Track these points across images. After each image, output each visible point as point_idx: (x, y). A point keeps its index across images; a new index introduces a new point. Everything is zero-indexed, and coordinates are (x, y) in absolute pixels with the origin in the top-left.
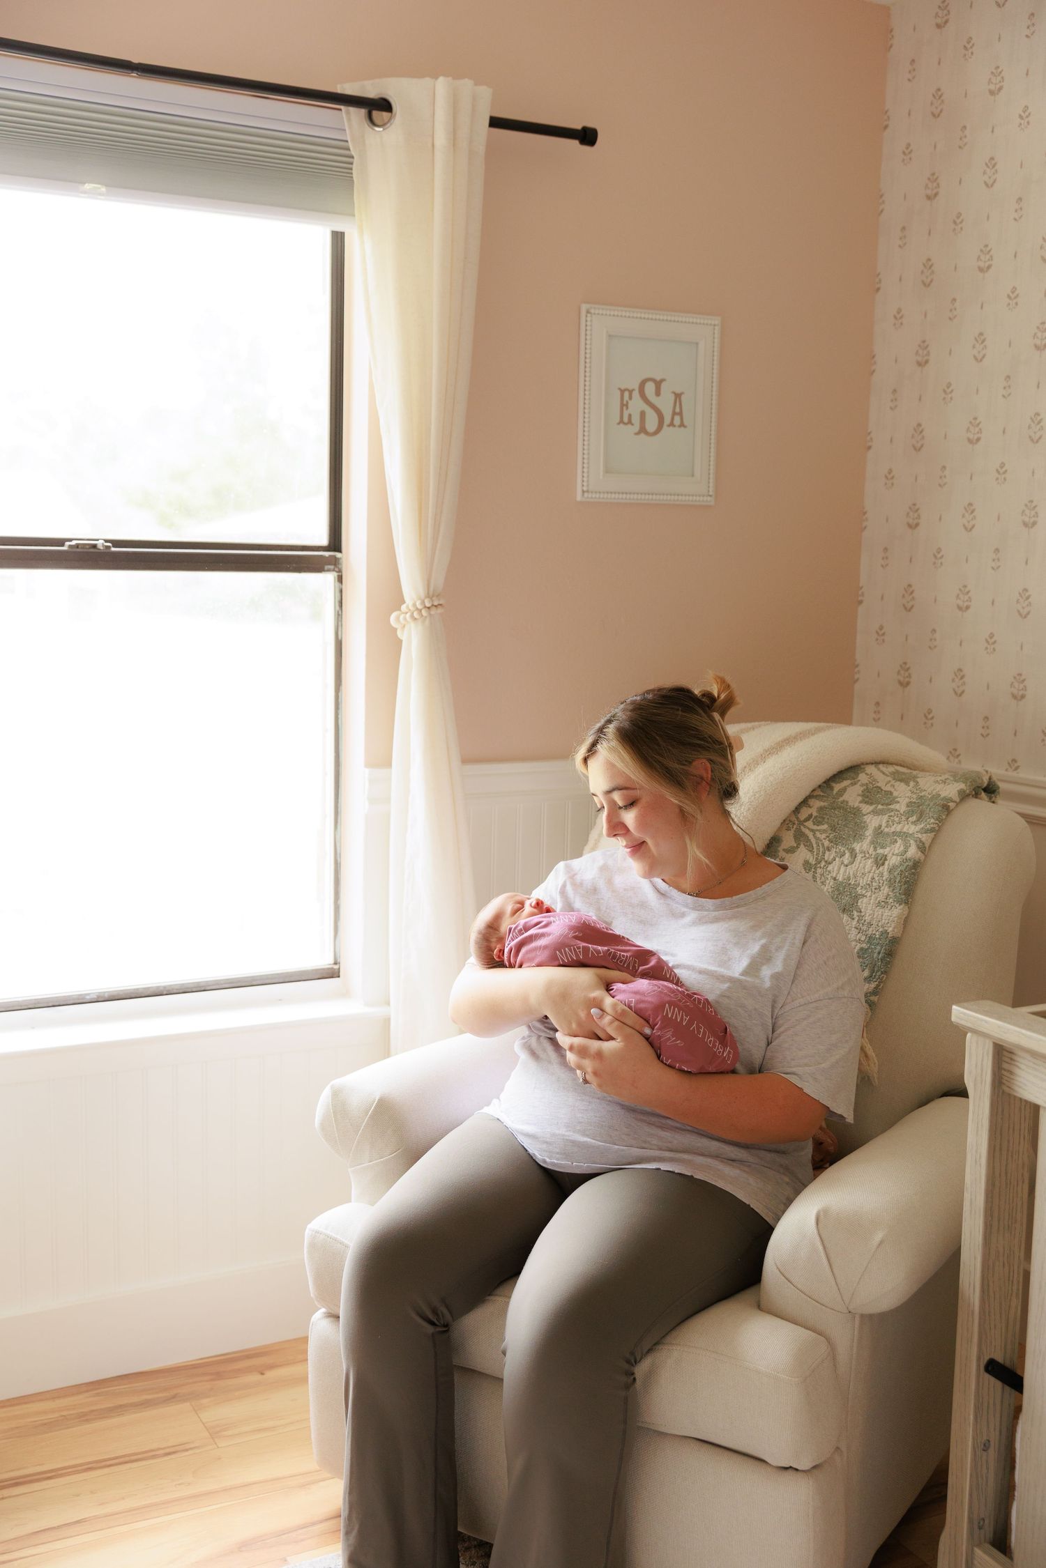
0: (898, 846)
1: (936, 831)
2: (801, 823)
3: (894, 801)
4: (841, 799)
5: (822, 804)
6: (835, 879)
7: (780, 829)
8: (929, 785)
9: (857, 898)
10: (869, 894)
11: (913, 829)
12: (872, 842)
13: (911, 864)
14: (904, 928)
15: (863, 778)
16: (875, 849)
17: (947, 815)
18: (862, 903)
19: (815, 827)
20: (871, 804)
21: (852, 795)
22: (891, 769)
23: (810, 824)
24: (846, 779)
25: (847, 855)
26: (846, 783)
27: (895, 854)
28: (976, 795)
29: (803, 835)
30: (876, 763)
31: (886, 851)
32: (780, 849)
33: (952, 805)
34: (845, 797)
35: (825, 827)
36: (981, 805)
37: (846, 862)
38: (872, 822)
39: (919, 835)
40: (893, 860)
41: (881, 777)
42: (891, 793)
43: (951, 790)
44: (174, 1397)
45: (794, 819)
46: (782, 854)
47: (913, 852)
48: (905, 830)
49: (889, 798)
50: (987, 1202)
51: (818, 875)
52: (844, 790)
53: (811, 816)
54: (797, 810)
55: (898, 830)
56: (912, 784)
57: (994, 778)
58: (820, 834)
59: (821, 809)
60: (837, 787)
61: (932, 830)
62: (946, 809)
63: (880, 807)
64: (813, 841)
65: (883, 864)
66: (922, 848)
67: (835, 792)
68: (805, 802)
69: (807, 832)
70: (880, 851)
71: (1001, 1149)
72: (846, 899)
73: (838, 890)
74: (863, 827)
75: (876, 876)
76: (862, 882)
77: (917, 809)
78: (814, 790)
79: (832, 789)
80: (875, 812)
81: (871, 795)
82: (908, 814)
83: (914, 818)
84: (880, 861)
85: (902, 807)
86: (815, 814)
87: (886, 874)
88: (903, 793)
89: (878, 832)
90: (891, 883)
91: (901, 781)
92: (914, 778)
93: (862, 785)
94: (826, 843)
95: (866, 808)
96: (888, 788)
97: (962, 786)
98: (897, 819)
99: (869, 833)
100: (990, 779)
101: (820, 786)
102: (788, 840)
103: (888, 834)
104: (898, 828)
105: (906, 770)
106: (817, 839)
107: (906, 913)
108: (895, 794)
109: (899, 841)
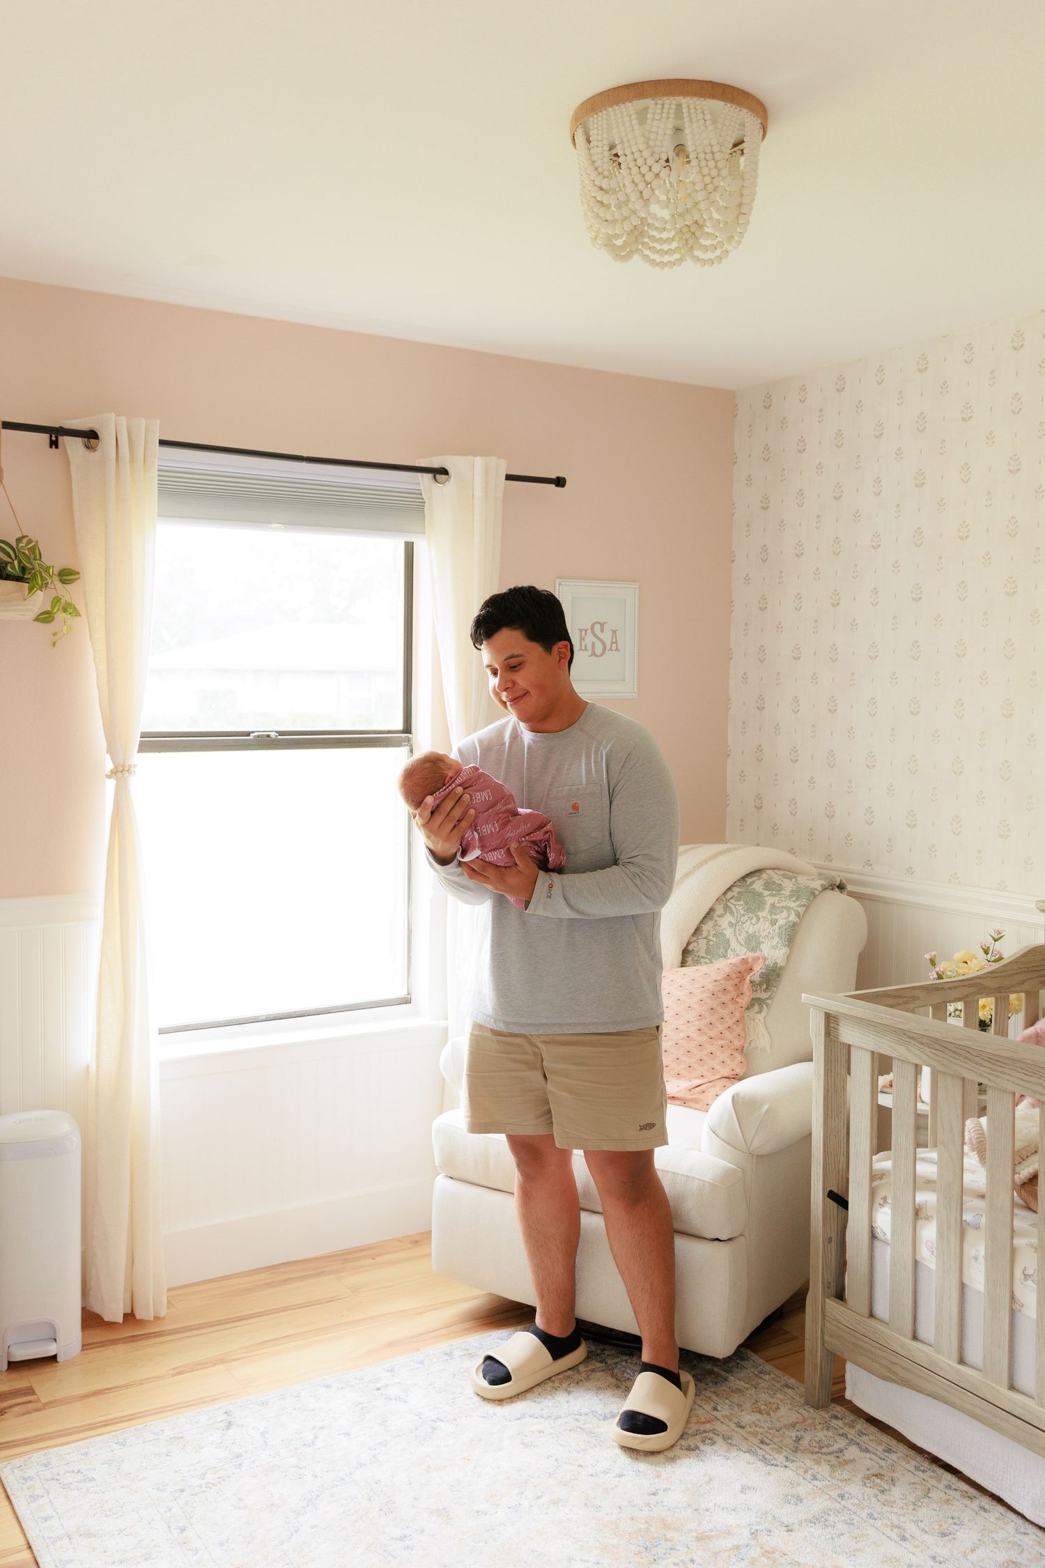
0: (785, 914)
1: (808, 907)
2: (728, 900)
3: (782, 889)
4: (751, 887)
5: (740, 890)
6: (747, 932)
7: (714, 904)
8: (803, 881)
9: (759, 943)
10: (766, 941)
11: (793, 905)
12: (769, 912)
13: (791, 924)
14: (787, 961)
15: (764, 876)
16: (771, 915)
17: (814, 898)
18: (763, 947)
19: (736, 903)
20: (769, 890)
21: (758, 885)
22: (782, 872)
23: (733, 901)
24: (755, 876)
25: (755, 919)
26: (754, 879)
27: (782, 919)
28: (833, 889)
29: (728, 907)
30: (773, 869)
31: (778, 917)
32: (715, 915)
33: (817, 893)
34: (754, 886)
35: (742, 902)
36: (837, 893)
37: (754, 923)
38: (770, 900)
39: (797, 908)
40: (781, 922)
41: (776, 877)
42: (781, 885)
43: (817, 884)
44: (322, 1272)
45: (723, 898)
46: (716, 918)
47: (793, 917)
48: (789, 905)
49: (780, 888)
50: (824, 1100)
51: (737, 931)
52: (754, 882)
53: (734, 896)
54: (725, 893)
55: (785, 905)
56: (794, 880)
57: (843, 881)
58: (739, 907)
59: (739, 893)
60: (749, 881)
61: (804, 906)
62: (813, 894)
63: (774, 892)
64: (735, 911)
65: (775, 924)
66: (798, 915)
67: (748, 884)
68: (730, 889)
69: (731, 905)
70: (774, 917)
71: (831, 1071)
72: (753, 944)
73: (749, 938)
74: (765, 903)
75: (771, 931)
76: (763, 934)
77: (796, 894)
78: (735, 882)
79: (746, 881)
80: (772, 895)
81: (768, 885)
82: (792, 896)
83: (794, 899)
84: (774, 922)
85: (787, 892)
86: (736, 895)
87: (777, 931)
88: (788, 885)
89: (773, 906)
90: (780, 935)
91: (787, 878)
92: (795, 878)
93: (764, 880)
94: (742, 912)
95: (766, 893)
96: (779, 882)
97: (824, 882)
98: (784, 899)
99: (768, 906)
100: (841, 880)
101: (739, 880)
102: (719, 910)
103: (778, 907)
104: (785, 904)
105: (791, 873)
106: (737, 909)
107: (788, 953)
108: (783, 885)
109: (785, 911)
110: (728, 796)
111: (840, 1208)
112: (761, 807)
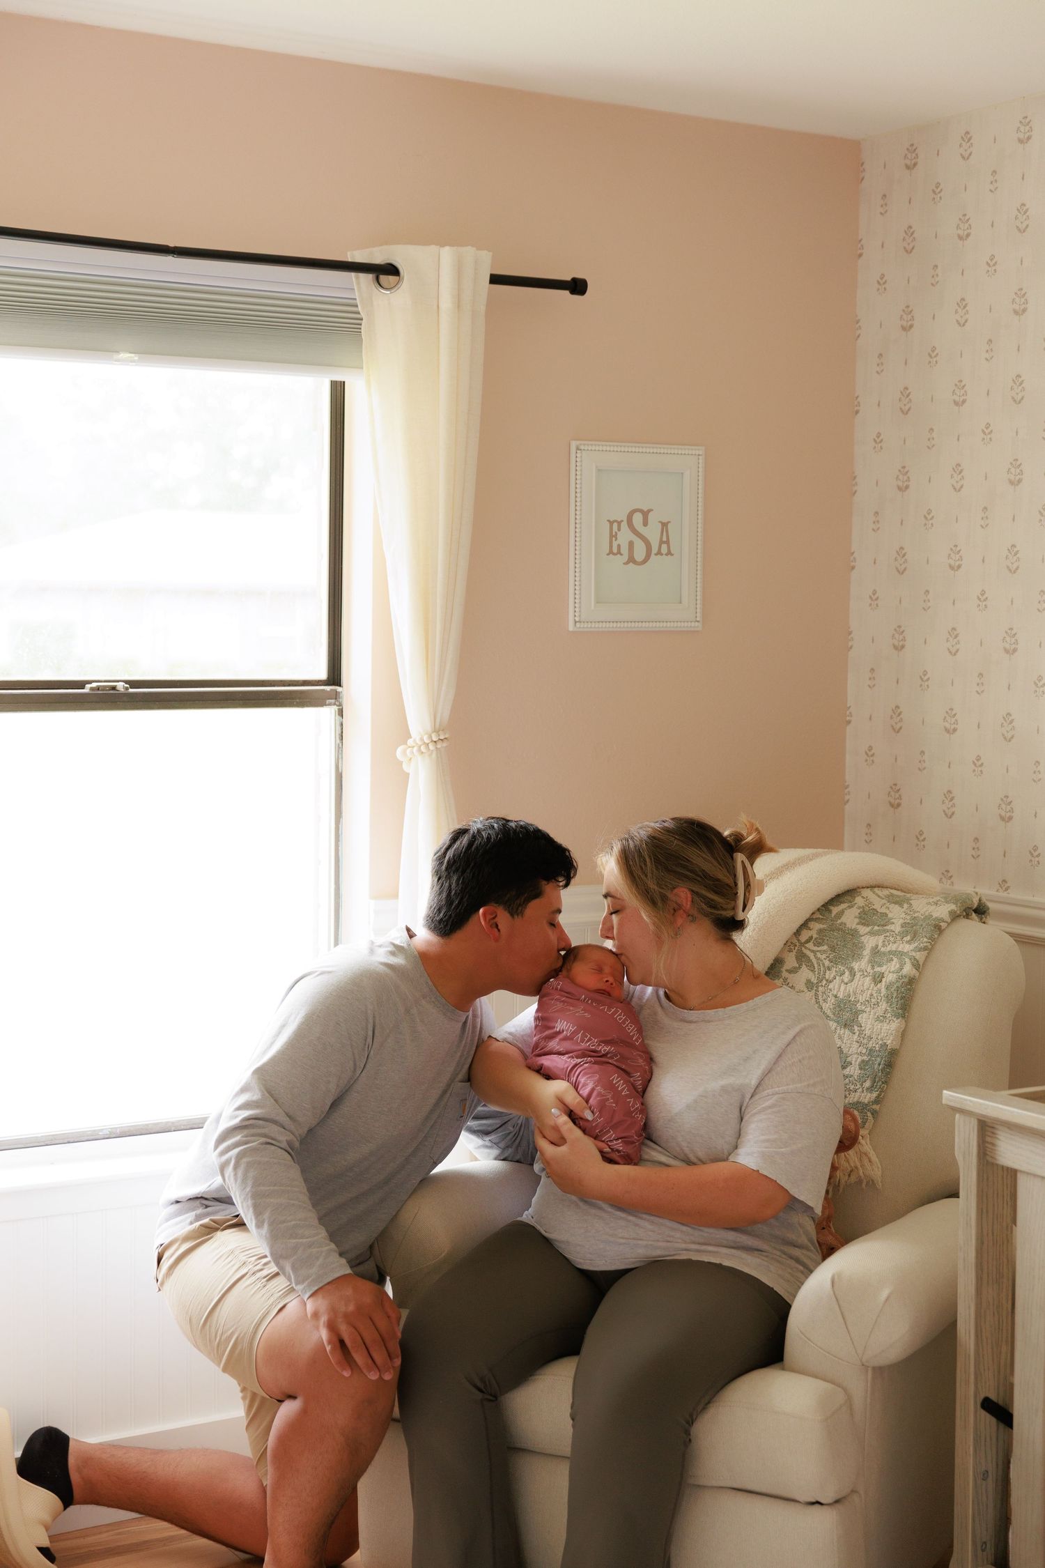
0: (894, 965)
1: (929, 950)
2: (802, 944)
3: (889, 922)
4: (839, 921)
5: (822, 926)
6: (836, 996)
7: (782, 951)
8: (921, 906)
9: (857, 1013)
10: (868, 1009)
11: (907, 948)
12: (870, 961)
13: (906, 980)
14: (902, 1040)
15: (859, 901)
16: (873, 967)
17: (939, 935)
18: (862, 1018)
19: (816, 948)
20: (868, 925)
21: (850, 917)
22: (886, 892)
23: (810, 945)
24: (844, 902)
25: (847, 973)
26: (843, 906)
27: (891, 971)
28: (967, 916)
29: (804, 955)
30: (872, 887)
31: (883, 969)
32: (783, 970)
33: (943, 925)
34: (843, 919)
35: (825, 947)
36: (972, 925)
37: (846, 980)
38: (870, 942)
39: (914, 954)
40: (890, 977)
41: (876, 900)
42: (887, 915)
43: (942, 911)
45: (795, 941)
46: (785, 974)
47: (908, 969)
48: (900, 949)
49: (884, 920)
51: (820, 993)
52: (842, 912)
53: (811, 938)
54: (797, 933)
55: (894, 949)
56: (906, 906)
57: (984, 900)
58: (819, 954)
59: (820, 931)
60: (835, 910)
61: (925, 949)
62: (938, 928)
63: (876, 928)
64: (814, 961)
65: (881, 981)
66: (916, 965)
67: (833, 915)
68: (805, 925)
69: (808, 952)
70: (877, 969)
72: (846, 1015)
73: (839, 1006)
74: (861, 947)
75: (874, 993)
76: (862, 998)
77: (911, 930)
78: (813, 913)
79: (830, 911)
80: (872, 933)
81: (868, 916)
82: (903, 935)
83: (908, 938)
84: (878, 979)
85: (896, 927)
86: (815, 936)
87: (884, 991)
88: (897, 915)
89: (875, 951)
90: (888, 999)
91: (896, 903)
92: (908, 901)
93: (859, 908)
94: (827, 963)
95: (863, 930)
96: (883, 910)
97: (953, 907)
98: (892, 939)
99: (867, 952)
100: (980, 900)
101: (818, 909)
102: (790, 961)
103: (884, 954)
104: (893, 947)
105: (900, 893)
106: (818, 959)
107: (903, 1026)
108: (890, 915)
109: (895, 960)
110: (848, 787)
111: (1002, 1426)
112: (899, 805)
